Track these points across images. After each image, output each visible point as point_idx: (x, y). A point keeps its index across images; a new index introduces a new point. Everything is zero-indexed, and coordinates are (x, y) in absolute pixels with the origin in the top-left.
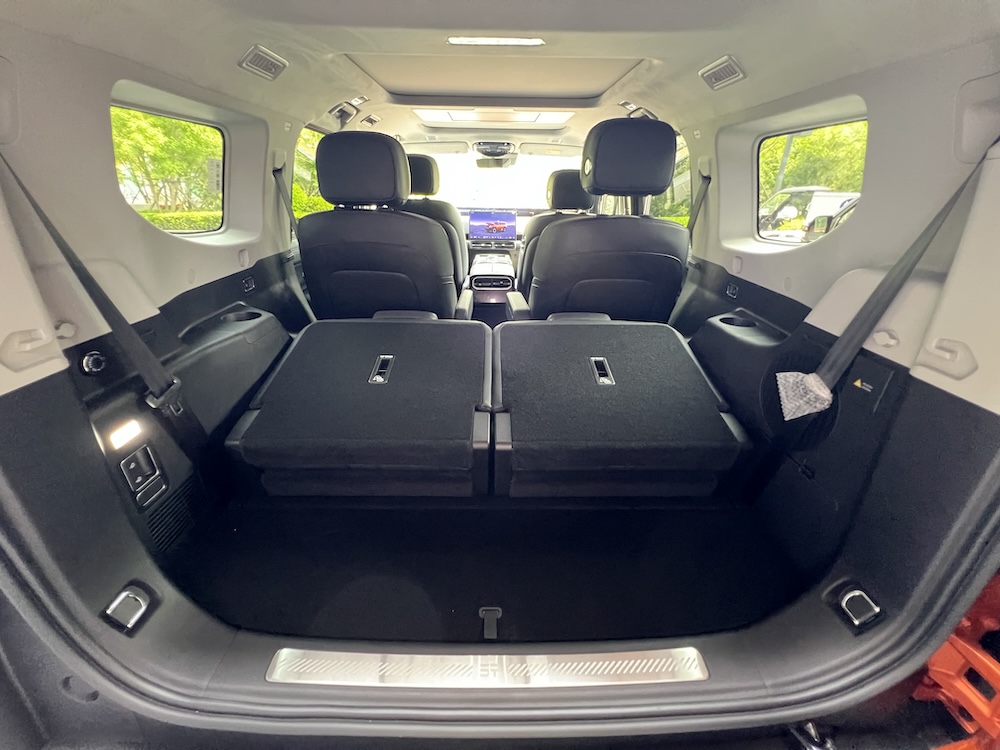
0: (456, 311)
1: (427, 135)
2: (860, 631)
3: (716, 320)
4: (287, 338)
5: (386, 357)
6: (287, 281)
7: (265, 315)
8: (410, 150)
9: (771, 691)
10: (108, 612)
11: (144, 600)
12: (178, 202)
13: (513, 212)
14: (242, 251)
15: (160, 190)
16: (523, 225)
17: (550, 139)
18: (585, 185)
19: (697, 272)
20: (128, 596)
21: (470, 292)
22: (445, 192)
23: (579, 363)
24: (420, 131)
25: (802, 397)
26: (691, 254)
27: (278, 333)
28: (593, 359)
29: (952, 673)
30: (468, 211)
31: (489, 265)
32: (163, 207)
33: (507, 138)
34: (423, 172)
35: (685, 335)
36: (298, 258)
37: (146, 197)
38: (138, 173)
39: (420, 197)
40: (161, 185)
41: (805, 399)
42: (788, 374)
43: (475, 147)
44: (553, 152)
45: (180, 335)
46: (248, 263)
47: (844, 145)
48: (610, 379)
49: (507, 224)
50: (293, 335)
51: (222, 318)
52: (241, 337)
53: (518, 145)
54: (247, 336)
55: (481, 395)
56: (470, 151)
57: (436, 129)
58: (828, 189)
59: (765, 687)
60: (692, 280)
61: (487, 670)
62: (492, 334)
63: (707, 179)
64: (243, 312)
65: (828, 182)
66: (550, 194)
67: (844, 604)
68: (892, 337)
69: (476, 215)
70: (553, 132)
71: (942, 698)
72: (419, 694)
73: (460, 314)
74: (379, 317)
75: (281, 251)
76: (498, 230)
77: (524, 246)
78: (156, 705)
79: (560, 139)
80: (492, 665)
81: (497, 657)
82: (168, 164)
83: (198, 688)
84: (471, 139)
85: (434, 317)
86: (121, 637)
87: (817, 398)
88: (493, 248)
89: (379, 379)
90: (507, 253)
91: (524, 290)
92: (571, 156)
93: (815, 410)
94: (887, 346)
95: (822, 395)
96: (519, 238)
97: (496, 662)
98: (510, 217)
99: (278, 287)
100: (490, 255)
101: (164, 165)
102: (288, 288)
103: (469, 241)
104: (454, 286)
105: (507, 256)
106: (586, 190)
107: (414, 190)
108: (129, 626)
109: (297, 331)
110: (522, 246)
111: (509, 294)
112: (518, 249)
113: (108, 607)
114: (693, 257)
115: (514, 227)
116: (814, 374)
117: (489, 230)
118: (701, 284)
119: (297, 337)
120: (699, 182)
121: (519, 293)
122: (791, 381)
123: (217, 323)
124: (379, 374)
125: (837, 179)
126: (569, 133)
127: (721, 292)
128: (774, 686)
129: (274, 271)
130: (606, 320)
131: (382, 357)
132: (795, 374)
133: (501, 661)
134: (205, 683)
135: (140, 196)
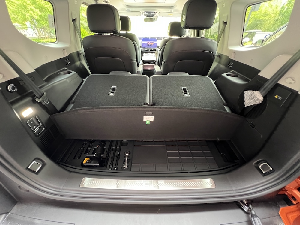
0: (137, 72)
1: (127, 9)
2: (265, 175)
3: (224, 75)
4: (82, 81)
5: (114, 87)
6: (81, 61)
7: (73, 73)
8: (121, 14)
9: (234, 192)
10: (29, 167)
11: (41, 164)
12: (47, 36)
13: (156, 38)
14: (64, 50)
15: (40, 32)
16: (159, 43)
17: (169, 10)
18: (182, 25)
19: (218, 58)
20: (35, 163)
21: (142, 66)
22: (133, 30)
23: (178, 89)
24: (124, 7)
25: (252, 99)
26: (217, 52)
27: (78, 79)
28: (183, 88)
29: (293, 188)
30: (141, 38)
31: (148, 57)
32: (42, 38)
33: (155, 10)
34: (125, 22)
35: (213, 80)
36: (84, 54)
37: (36, 34)
38: (33, 26)
39: (124, 32)
40: (40, 30)
41: (253, 100)
42: (249, 91)
43: (143, 13)
44: (170, 16)
45: (44, 79)
46: (67, 55)
47: (268, 15)
48: (188, 95)
49: (154, 42)
50: (84, 80)
51: (59, 73)
52: (65, 80)
53: (158, 13)
54: (67, 80)
55: (145, 100)
56: (142, 15)
57: (130, 7)
58: (261, 31)
59: (233, 190)
60: (216, 61)
61: (148, 185)
62: (149, 79)
63: (226, 23)
64: (66, 72)
65: (261, 29)
66: (169, 31)
67: (260, 167)
68: (293, 80)
69: (144, 39)
70: (170, 7)
71: (287, 194)
72: (127, 191)
73: (138, 72)
74: (112, 73)
75: (78, 50)
76: (151, 45)
77: (160, 50)
78: (47, 194)
79: (173, 10)
80: (149, 183)
81: (150, 181)
82: (42, 22)
83: (60, 189)
84: (142, 11)
85: (130, 73)
86: (34, 175)
87: (258, 99)
88: (149, 51)
89: (112, 94)
90: (154, 52)
91: (160, 65)
92: (177, 17)
93: (256, 103)
94: (291, 83)
95: (260, 98)
96: (158, 47)
97: (150, 182)
98: (155, 40)
99: (78, 63)
100: (148, 53)
101: (41, 22)
102: (81, 64)
103: (142, 49)
104: (136, 63)
105: (154, 54)
106: (183, 27)
107: (123, 29)
108: (37, 171)
109: (85, 78)
110: (159, 50)
111: (155, 66)
112: (158, 51)
113: (29, 166)
114: (217, 53)
115: (156, 44)
116: (258, 91)
117: (148, 45)
118: (219, 63)
119: (85, 80)
120: (222, 25)
121: (158, 66)
122: (249, 93)
123: (57, 75)
124: (112, 92)
125: (264, 28)
126: (176, 8)
127: (227, 66)
128: (236, 190)
129: (76, 58)
130: (187, 75)
131: (113, 87)
132: (251, 91)
133: (151, 182)
134: (62, 187)
135: (34, 34)
